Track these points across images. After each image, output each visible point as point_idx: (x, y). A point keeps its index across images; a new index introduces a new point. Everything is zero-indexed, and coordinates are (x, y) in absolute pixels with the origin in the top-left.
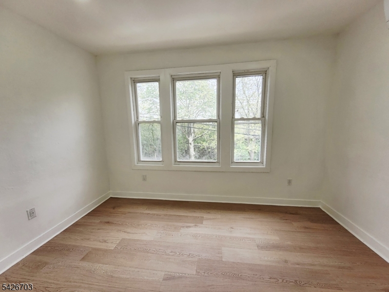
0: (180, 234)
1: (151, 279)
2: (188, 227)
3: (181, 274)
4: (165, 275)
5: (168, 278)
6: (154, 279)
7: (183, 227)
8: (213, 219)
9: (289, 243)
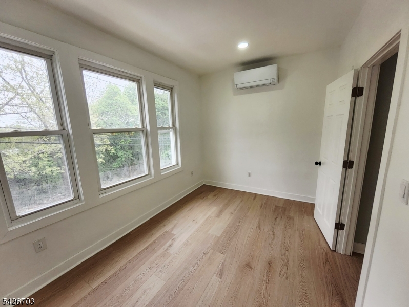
0: (176, 255)
1: (216, 288)
2: (170, 246)
3: (221, 264)
4: (216, 276)
5: (221, 274)
6: (217, 286)
7: (167, 249)
8: (175, 226)
9: (221, 206)
